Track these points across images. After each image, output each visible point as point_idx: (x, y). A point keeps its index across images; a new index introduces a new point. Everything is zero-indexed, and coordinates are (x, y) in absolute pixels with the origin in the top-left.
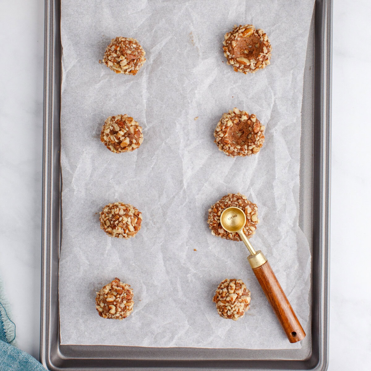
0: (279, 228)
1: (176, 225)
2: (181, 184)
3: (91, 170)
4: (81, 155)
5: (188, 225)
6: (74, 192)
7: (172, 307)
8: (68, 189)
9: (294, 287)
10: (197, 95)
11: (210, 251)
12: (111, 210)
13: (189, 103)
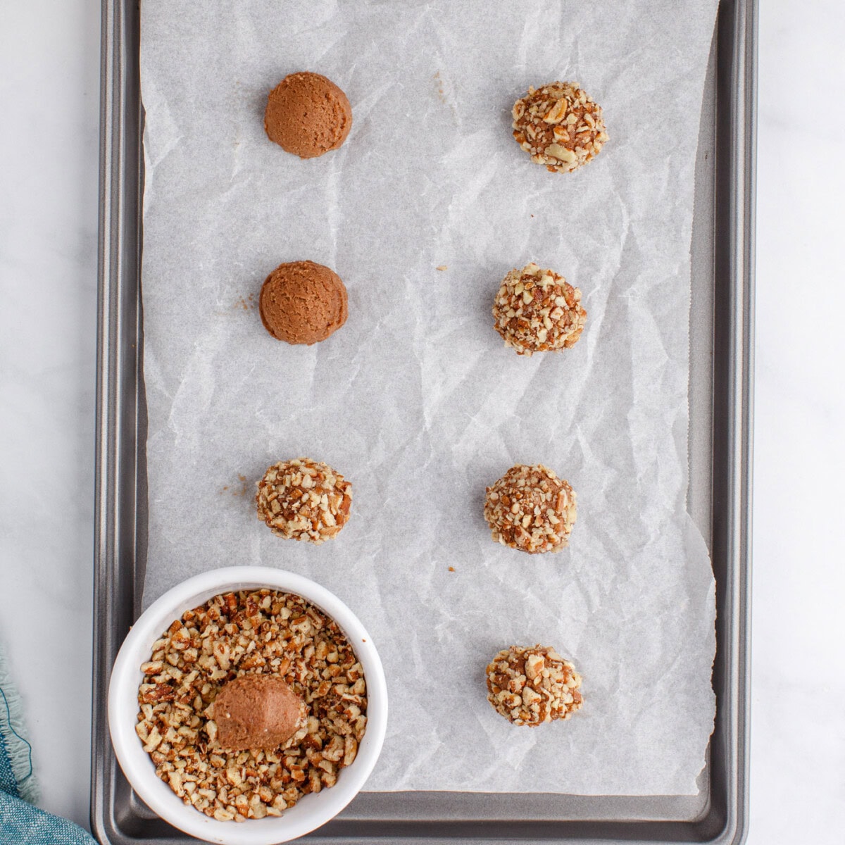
0: (642, 517)
1: (409, 512)
2: (418, 418)
3: (213, 390)
4: (190, 354)
5: (434, 513)
6: (174, 439)
7: (401, 698)
8: (161, 434)
9: (680, 651)
10: (452, 216)
11: (487, 572)
12: (282, 476)
13: (433, 234)
